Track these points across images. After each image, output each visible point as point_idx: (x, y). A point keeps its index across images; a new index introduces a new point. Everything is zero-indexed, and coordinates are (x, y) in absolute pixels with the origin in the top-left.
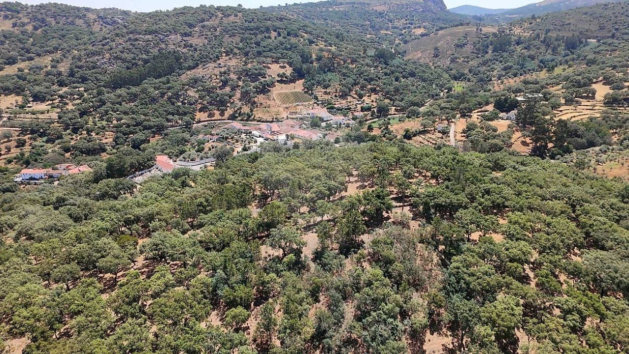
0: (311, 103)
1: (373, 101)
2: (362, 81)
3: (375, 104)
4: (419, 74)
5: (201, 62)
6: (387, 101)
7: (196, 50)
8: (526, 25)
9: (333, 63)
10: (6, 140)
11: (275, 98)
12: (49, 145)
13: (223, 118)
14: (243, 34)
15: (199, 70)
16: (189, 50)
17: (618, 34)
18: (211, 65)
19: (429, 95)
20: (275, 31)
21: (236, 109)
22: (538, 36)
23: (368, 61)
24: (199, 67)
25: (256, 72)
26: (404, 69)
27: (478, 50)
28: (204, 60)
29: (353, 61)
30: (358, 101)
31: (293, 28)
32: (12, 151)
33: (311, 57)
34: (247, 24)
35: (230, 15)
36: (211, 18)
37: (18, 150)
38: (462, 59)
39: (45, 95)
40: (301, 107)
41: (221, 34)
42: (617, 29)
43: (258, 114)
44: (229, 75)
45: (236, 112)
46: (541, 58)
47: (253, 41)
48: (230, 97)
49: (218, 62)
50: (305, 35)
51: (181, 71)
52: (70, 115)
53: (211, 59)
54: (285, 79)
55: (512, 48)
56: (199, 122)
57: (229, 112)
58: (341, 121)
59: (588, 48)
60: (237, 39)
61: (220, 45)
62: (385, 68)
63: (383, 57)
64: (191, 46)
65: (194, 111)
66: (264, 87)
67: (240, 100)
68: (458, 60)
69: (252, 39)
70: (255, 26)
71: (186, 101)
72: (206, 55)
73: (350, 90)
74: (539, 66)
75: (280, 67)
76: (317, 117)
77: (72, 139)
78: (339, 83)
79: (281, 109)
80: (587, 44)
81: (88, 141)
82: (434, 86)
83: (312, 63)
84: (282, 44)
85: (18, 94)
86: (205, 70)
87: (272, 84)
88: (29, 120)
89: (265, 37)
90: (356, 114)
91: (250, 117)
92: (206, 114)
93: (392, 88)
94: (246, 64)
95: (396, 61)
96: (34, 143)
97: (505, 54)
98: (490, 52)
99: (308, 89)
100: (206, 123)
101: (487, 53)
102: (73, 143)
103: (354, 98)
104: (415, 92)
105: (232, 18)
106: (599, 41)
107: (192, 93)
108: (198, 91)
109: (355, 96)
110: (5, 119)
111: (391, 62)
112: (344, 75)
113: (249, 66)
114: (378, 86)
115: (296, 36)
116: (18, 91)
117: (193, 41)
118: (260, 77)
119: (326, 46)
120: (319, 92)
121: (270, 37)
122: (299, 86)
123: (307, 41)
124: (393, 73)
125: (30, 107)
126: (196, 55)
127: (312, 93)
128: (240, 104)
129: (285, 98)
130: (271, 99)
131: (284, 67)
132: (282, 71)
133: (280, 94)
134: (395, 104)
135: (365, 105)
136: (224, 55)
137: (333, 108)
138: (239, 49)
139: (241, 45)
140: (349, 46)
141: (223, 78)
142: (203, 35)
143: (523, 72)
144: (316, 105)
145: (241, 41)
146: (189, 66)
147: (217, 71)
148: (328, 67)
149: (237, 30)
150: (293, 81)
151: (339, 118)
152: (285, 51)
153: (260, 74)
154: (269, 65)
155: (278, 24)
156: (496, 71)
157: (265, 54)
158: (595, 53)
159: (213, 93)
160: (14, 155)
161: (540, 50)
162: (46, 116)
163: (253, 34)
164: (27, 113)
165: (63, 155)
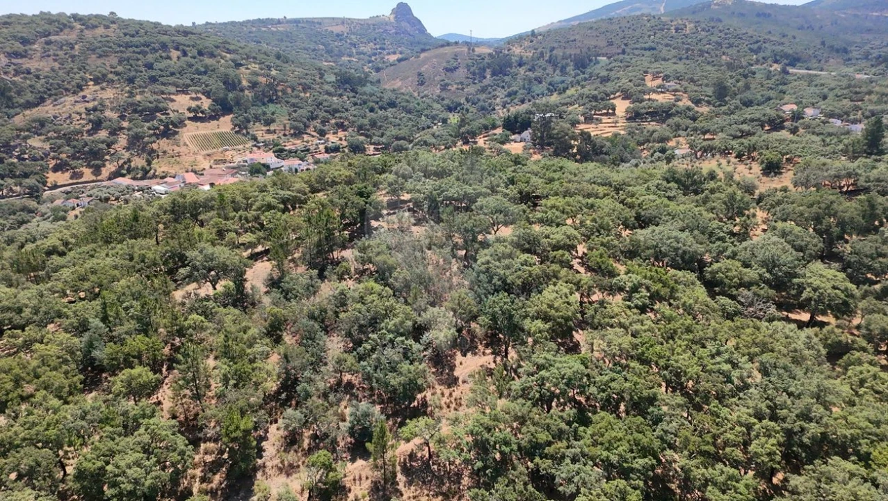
0: (247, 146)
1: (341, 139)
2: (323, 114)
3: (345, 143)
4: (402, 104)
5: (50, 95)
6: (362, 138)
7: (38, 77)
8: (526, 43)
9: (276, 91)
11: (188, 143)
13: (99, 178)
14: (121, 52)
15: (46, 108)
16: (25, 78)
17: (628, 50)
18: (70, 99)
19: (418, 129)
20: (177, 49)
21: (121, 162)
22: (542, 54)
23: (326, 87)
24: (45, 104)
25: (150, 105)
26: (381, 98)
27: (474, 74)
28: (53, 92)
29: (306, 88)
30: (320, 140)
31: (207, 44)
33: (240, 82)
34: (128, 39)
35: (97, 27)
36: (61, 30)
38: (455, 86)
40: (232, 152)
41: (82, 53)
42: (626, 45)
43: (159, 167)
44: (103, 112)
45: (121, 167)
46: (549, 80)
47: (140, 63)
48: (109, 146)
49: (81, 94)
50: (228, 55)
51: (12, 111)
53: (67, 90)
54: (200, 115)
55: (513, 70)
56: (55, 187)
57: (110, 168)
58: (297, 167)
59: (598, 66)
60: (113, 60)
61: (83, 68)
62: (355, 97)
63: (347, 82)
64: (29, 73)
65: (44, 169)
66: (166, 126)
67: (127, 149)
68: (450, 87)
69: (138, 60)
70: (142, 41)
71: (26, 156)
72: (58, 84)
73: (306, 126)
74: (548, 89)
75: (192, 99)
76: (259, 163)
78: (288, 117)
79: (200, 158)
80: (597, 62)
82: (423, 118)
83: (242, 90)
84: (191, 66)
86: (58, 107)
87: (180, 123)
89: (161, 57)
90: (318, 156)
91: (147, 172)
92: (68, 175)
93: (366, 121)
94: (131, 94)
95: (368, 88)
97: (506, 78)
98: (488, 76)
99: (241, 127)
100: (68, 188)
101: (485, 78)
103: (313, 136)
104: (399, 125)
105: (100, 31)
106: (609, 58)
107: (35, 142)
108: (48, 139)
109: (314, 134)
111: (359, 89)
112: (294, 105)
113: (138, 98)
114: (346, 118)
115: (212, 55)
117: (32, 64)
118: (158, 114)
119: (262, 69)
120: (259, 130)
121: (169, 58)
122: (225, 124)
123: (230, 62)
124: (365, 103)
126: (38, 86)
127: (248, 133)
128: (127, 155)
129: (205, 142)
130: (181, 143)
131: (198, 99)
132: (194, 104)
133: (194, 137)
134: (373, 141)
135: (330, 145)
136: (92, 83)
137: (281, 151)
138: (117, 74)
139: (120, 69)
140: (297, 69)
141: (92, 117)
142: (49, 56)
143: (530, 98)
144: (255, 149)
145: (120, 62)
146: (28, 102)
147: (80, 108)
148: (268, 95)
149: (111, 47)
150: (214, 117)
151: (294, 162)
152: (196, 76)
153: (158, 109)
154: (172, 97)
155: (181, 39)
156: (498, 99)
157: (162, 79)
158: (607, 70)
159: (77, 140)
161: (547, 71)
163: (139, 53)
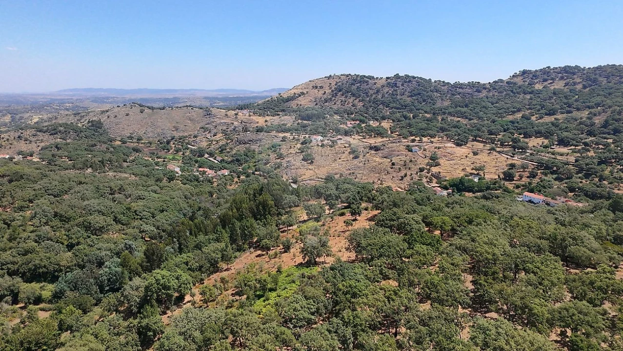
10: (522, 170)
12: (557, 182)
32: (523, 179)
37: (528, 180)
39: (570, 140)
52: (588, 161)
77: (581, 182)
81: (598, 187)
85: (546, 138)
88: (547, 158)
96: (544, 177)
102: (581, 185)
110: (528, 154)
116: (547, 135)
125: (553, 149)
160: (524, 183)
162: (564, 158)
164: (548, 153)
165: (566, 192)
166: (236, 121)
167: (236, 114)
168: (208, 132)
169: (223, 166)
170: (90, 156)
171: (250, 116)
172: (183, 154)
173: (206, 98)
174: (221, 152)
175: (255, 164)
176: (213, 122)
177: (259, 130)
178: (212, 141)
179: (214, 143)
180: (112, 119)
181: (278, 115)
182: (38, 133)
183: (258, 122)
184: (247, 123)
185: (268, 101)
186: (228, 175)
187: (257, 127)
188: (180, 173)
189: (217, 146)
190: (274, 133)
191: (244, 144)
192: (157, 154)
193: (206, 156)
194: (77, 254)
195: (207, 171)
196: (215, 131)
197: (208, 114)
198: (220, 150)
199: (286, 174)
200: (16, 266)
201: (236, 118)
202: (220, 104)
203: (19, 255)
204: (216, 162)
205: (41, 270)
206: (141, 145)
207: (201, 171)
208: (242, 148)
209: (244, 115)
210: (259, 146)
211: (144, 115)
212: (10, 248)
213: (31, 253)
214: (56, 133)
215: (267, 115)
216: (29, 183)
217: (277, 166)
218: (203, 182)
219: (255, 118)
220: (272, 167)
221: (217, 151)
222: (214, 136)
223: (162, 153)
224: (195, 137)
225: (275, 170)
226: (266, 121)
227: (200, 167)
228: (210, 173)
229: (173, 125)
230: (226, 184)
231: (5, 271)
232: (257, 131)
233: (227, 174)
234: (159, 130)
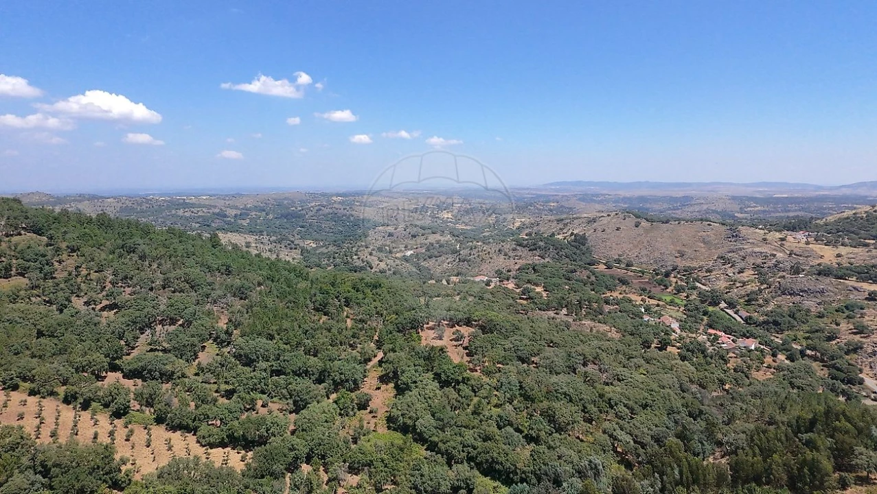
166: (780, 252)
167: (782, 240)
168: (730, 265)
169: (748, 332)
170: (567, 287)
171: (808, 243)
172: (687, 297)
173: (734, 198)
174: (748, 302)
175: (808, 335)
176: (740, 249)
177: (824, 272)
178: (735, 281)
179: (738, 285)
180: (599, 234)
181: (867, 245)
182: (518, 248)
183: (822, 257)
184: (801, 256)
185: (848, 218)
186: (756, 349)
187: (819, 265)
188: (678, 331)
189: (743, 293)
190: (852, 282)
191: (791, 294)
192: (650, 291)
193: (723, 305)
194: (536, 457)
195: (720, 337)
196: (742, 265)
197: (733, 236)
198: (747, 298)
199: (871, 367)
200: (476, 452)
201: (782, 245)
202: (756, 209)
203: (480, 437)
204: (739, 319)
205: (497, 467)
206: (630, 273)
207: (711, 335)
208: (786, 302)
209: (797, 240)
210: (819, 304)
211: (640, 230)
212: (473, 428)
213: (490, 440)
214: (536, 249)
215: (842, 245)
216: (501, 337)
217: (851, 348)
218: (711, 358)
219: (817, 248)
220: (840, 348)
221: (742, 301)
222: (739, 273)
223: (656, 291)
224: (709, 271)
225: (847, 353)
226: (839, 256)
227: (711, 327)
228: (726, 341)
229: (678, 248)
230: (749, 367)
231: (465, 454)
232: (819, 274)
233: (753, 348)
234: (657, 254)
